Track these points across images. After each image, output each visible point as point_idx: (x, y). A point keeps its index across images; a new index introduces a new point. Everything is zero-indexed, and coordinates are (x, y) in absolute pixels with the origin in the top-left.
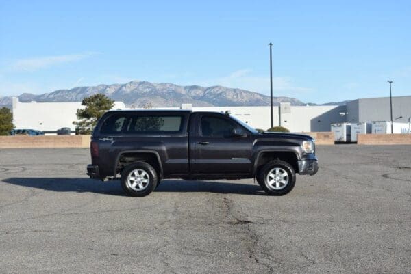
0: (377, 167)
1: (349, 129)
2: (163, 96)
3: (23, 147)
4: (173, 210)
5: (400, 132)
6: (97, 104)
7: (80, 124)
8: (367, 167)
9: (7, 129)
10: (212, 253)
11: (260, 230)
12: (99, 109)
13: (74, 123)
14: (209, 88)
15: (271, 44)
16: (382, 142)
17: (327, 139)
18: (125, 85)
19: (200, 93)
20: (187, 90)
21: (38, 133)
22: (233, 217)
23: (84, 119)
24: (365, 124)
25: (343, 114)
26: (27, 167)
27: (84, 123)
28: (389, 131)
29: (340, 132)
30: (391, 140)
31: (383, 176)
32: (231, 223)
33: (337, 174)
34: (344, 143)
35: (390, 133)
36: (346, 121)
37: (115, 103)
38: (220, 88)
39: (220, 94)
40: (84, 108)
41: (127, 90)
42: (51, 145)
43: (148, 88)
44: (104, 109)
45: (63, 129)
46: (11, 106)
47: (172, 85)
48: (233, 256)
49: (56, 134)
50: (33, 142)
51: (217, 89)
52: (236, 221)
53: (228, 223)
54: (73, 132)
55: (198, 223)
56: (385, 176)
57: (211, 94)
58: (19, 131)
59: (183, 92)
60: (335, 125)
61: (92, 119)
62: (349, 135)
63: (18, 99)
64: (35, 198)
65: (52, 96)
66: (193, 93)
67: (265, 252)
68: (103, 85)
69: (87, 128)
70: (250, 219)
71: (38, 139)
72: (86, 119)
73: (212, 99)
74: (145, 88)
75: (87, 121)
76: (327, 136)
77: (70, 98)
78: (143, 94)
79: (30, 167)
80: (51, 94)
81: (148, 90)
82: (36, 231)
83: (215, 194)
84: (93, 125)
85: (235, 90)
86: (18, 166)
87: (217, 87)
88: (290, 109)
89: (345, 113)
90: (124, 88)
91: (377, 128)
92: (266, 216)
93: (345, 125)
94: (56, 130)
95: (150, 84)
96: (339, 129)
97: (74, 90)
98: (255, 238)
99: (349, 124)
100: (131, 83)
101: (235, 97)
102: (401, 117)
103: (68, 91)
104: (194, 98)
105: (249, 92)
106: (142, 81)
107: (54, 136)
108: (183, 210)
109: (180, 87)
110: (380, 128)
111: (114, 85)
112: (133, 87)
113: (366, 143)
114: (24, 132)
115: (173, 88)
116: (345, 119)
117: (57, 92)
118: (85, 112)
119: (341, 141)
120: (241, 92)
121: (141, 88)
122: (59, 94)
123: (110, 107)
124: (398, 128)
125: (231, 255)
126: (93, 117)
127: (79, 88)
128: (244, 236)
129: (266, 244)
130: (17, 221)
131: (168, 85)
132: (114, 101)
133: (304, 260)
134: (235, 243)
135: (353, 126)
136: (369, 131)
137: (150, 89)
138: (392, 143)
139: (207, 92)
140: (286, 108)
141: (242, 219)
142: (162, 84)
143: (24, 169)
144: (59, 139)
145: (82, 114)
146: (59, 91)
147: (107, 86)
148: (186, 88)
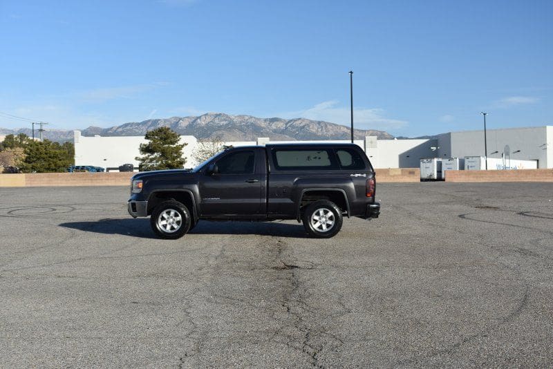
0: (456, 207)
1: (440, 165)
2: (241, 129)
3: (81, 185)
4: (218, 253)
5: (495, 168)
6: (161, 139)
7: (143, 160)
8: (446, 206)
9: (64, 166)
10: (242, 301)
11: (304, 276)
12: (164, 144)
13: (136, 158)
14: (291, 120)
15: (351, 72)
16: (472, 180)
17: (412, 175)
18: (200, 118)
19: (281, 125)
20: (268, 122)
21: (99, 170)
22: (281, 261)
23: (147, 155)
24: (458, 160)
25: (434, 148)
26: (77, 207)
27: (147, 158)
28: (483, 168)
29: (429, 168)
30: (482, 177)
31: (460, 216)
32: (276, 268)
33: (410, 215)
34: (434, 180)
35: (485, 169)
36: (437, 156)
37: (181, 137)
38: (304, 120)
39: (303, 127)
40: (147, 142)
41: (202, 122)
42: (111, 183)
43: (225, 120)
44: (169, 144)
45: (125, 165)
46: (73, 140)
47: (251, 117)
48: (264, 304)
49: (118, 171)
50: (91, 180)
51: (300, 121)
52: (282, 265)
53: (273, 268)
54: (136, 168)
55: (239, 268)
56: (462, 216)
57: (293, 127)
58: (78, 167)
59: (263, 125)
60: (425, 160)
61: (156, 154)
62: (439, 172)
63: (80, 133)
64: (73, 241)
65: (120, 130)
66: (274, 126)
67: (301, 301)
68: (176, 118)
69: (150, 164)
70: (299, 264)
71: (97, 176)
72: (149, 154)
73: (294, 132)
74: (221, 121)
75: (151, 157)
76: (412, 173)
77: (140, 132)
78: (219, 127)
79: (80, 207)
80: (120, 127)
81: (225, 123)
82: (59, 277)
83: (270, 237)
84: (157, 162)
85: (319, 123)
86: (68, 205)
87: (299, 119)
88: (376, 143)
89: (437, 147)
90: (199, 120)
91: (470, 164)
92: (316, 261)
93: (436, 160)
94: (118, 167)
95: (227, 116)
96: (428, 165)
97: (144, 123)
98: (296, 284)
99: (440, 160)
100: (206, 115)
101: (320, 130)
102: (497, 152)
103: (138, 124)
104: (275, 131)
105: (335, 125)
106: (218, 113)
107: (115, 174)
108: (228, 254)
109: (259, 119)
110: (473, 164)
111: (188, 117)
112: (208, 119)
113: (455, 181)
114: (83, 168)
115: (252, 120)
116: (436, 155)
117: (126, 125)
118: (148, 147)
119: (432, 177)
120: (326, 124)
121: (217, 121)
122: (128, 128)
123: (176, 142)
124: (494, 163)
125: (263, 303)
126: (157, 152)
127: (149, 121)
128: (285, 283)
129: (305, 291)
130: (44, 266)
131: (246, 118)
132: (179, 135)
133: (340, 308)
134: (272, 290)
135: (445, 162)
136: (462, 167)
137: (227, 122)
138: (482, 180)
139: (288, 125)
140: (371, 142)
141: (290, 264)
142: (240, 116)
143: (74, 209)
144: (121, 176)
145: (145, 149)
146: (129, 124)
147: (180, 119)
148: (265, 120)
